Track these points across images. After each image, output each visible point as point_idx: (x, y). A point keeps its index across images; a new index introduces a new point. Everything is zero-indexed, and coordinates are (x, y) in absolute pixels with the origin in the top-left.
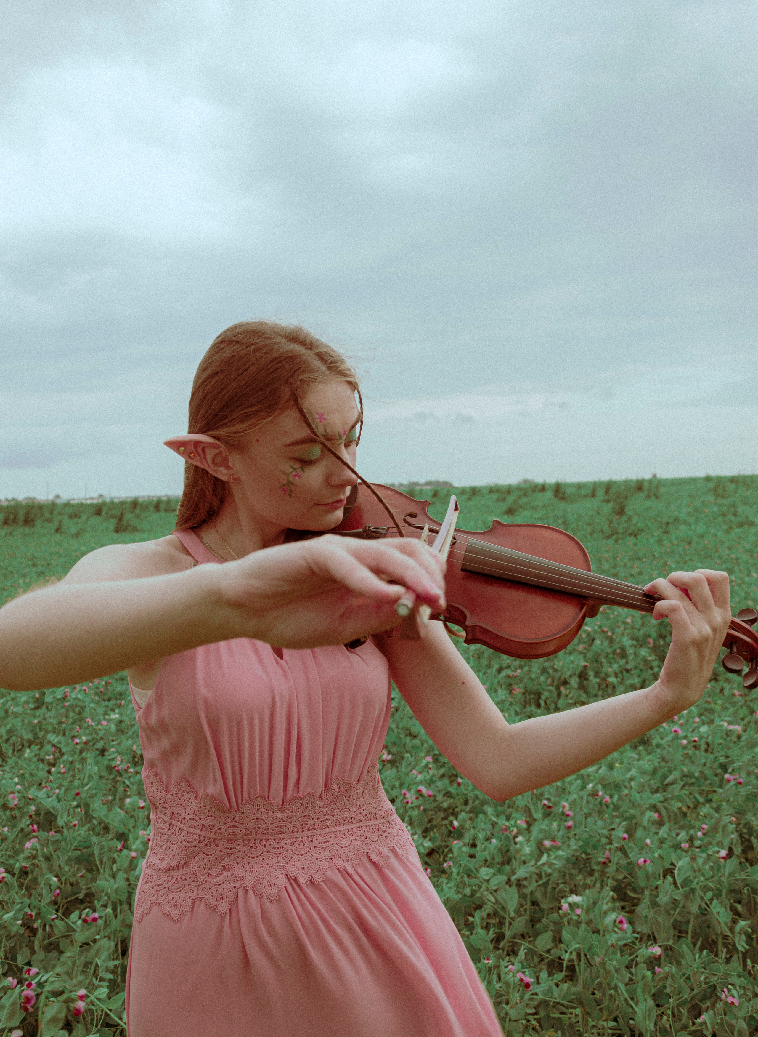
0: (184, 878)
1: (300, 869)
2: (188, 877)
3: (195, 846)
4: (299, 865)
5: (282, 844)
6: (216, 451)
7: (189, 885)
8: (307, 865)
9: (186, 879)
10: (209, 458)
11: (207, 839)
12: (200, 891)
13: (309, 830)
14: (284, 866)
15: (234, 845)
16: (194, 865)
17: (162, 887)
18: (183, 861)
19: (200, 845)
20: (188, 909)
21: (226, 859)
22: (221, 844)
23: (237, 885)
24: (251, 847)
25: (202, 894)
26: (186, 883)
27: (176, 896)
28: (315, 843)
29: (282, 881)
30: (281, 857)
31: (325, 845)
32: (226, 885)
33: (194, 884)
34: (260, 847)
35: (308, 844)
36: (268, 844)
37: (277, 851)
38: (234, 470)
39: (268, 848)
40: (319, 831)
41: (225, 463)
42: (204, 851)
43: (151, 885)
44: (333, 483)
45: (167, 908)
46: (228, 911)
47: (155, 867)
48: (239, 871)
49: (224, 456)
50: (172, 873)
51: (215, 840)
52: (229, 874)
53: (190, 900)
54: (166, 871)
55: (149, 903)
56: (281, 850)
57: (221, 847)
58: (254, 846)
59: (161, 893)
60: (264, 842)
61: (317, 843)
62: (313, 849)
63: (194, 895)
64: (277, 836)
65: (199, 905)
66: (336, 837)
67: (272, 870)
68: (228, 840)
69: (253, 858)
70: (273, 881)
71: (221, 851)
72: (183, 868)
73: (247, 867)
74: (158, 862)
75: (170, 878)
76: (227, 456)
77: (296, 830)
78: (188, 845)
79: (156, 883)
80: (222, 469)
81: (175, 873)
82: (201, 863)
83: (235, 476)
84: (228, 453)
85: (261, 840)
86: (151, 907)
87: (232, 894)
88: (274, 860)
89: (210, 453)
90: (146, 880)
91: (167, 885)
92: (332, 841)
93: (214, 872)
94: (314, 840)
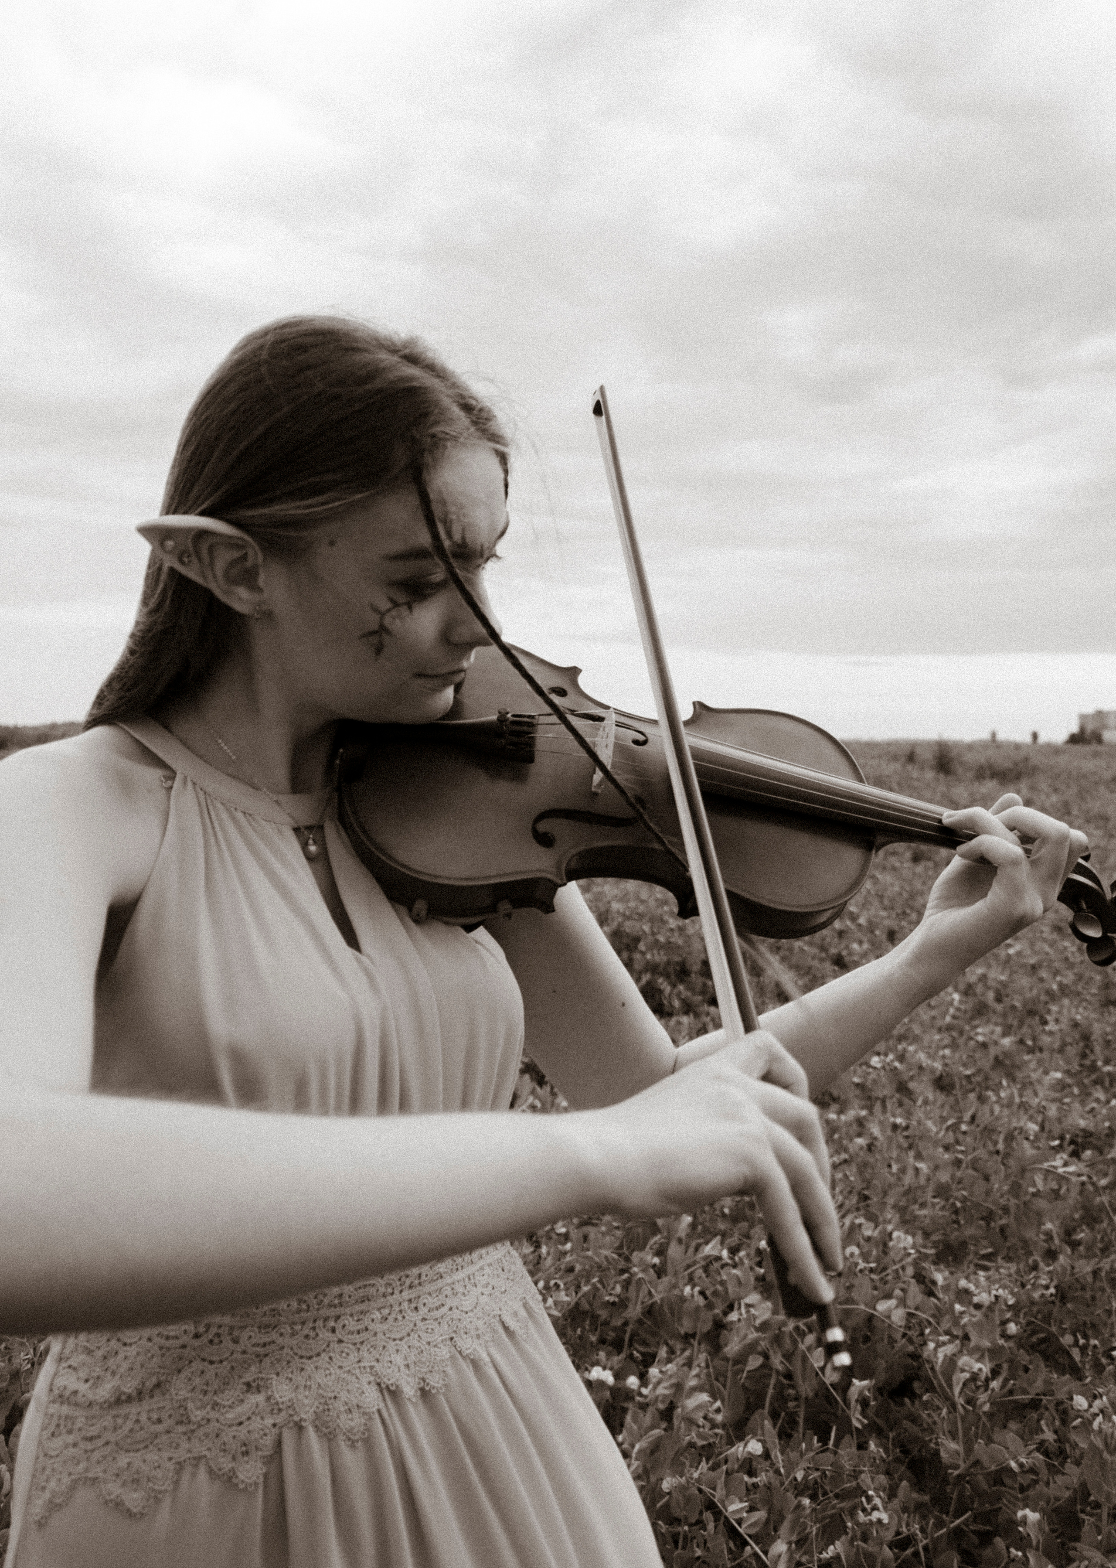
0: (155, 1416)
1: (403, 1368)
2: (164, 1415)
3: (184, 1347)
4: (399, 1360)
5: (366, 1322)
6: (236, 554)
7: (168, 1432)
8: (412, 1358)
9: (159, 1421)
10: (220, 565)
11: (214, 1330)
12: (195, 1441)
13: (411, 1287)
14: (372, 1367)
15: (274, 1335)
16: (180, 1389)
17: (100, 1442)
18: (154, 1380)
19: (196, 1343)
20: (168, 1486)
21: (253, 1368)
22: (244, 1335)
23: (280, 1419)
24: (307, 1337)
25: (200, 1449)
26: (160, 1428)
27: (136, 1459)
28: (423, 1311)
29: (372, 1398)
30: (364, 1348)
31: (438, 1314)
32: (256, 1424)
33: (181, 1429)
34: (325, 1335)
35: (411, 1316)
36: (339, 1326)
37: (357, 1338)
38: (266, 595)
39: (339, 1334)
40: (428, 1288)
41: (249, 578)
42: (203, 1355)
43: (70, 1439)
44: (455, 638)
45: (114, 1489)
46: (261, 1479)
47: (79, 1398)
48: (282, 1391)
49: (249, 564)
50: (124, 1410)
51: (232, 1328)
52: (260, 1398)
53: (170, 1466)
54: (110, 1406)
55: (66, 1480)
56: (364, 1335)
57: (244, 1343)
58: (312, 1334)
59: (96, 1455)
60: (332, 1324)
61: (426, 1310)
62: (420, 1324)
63: (182, 1454)
64: (358, 1308)
65: (194, 1475)
66: (455, 1294)
67: (349, 1378)
68: (260, 1328)
69: (310, 1358)
70: (355, 1402)
71: (244, 1352)
72: (152, 1397)
73: (299, 1379)
74: (83, 1388)
75: (120, 1421)
76: (256, 567)
77: (390, 1290)
78: (168, 1343)
79: (83, 1433)
80: (242, 592)
81: (133, 1410)
82: (197, 1381)
83: (265, 607)
84: (260, 559)
85: (326, 1320)
86: (73, 1487)
87: (269, 1441)
88: (351, 1357)
89: (223, 558)
90: (52, 1428)
91: (112, 1438)
92: (449, 1303)
93: (225, 1399)
94: (420, 1305)
